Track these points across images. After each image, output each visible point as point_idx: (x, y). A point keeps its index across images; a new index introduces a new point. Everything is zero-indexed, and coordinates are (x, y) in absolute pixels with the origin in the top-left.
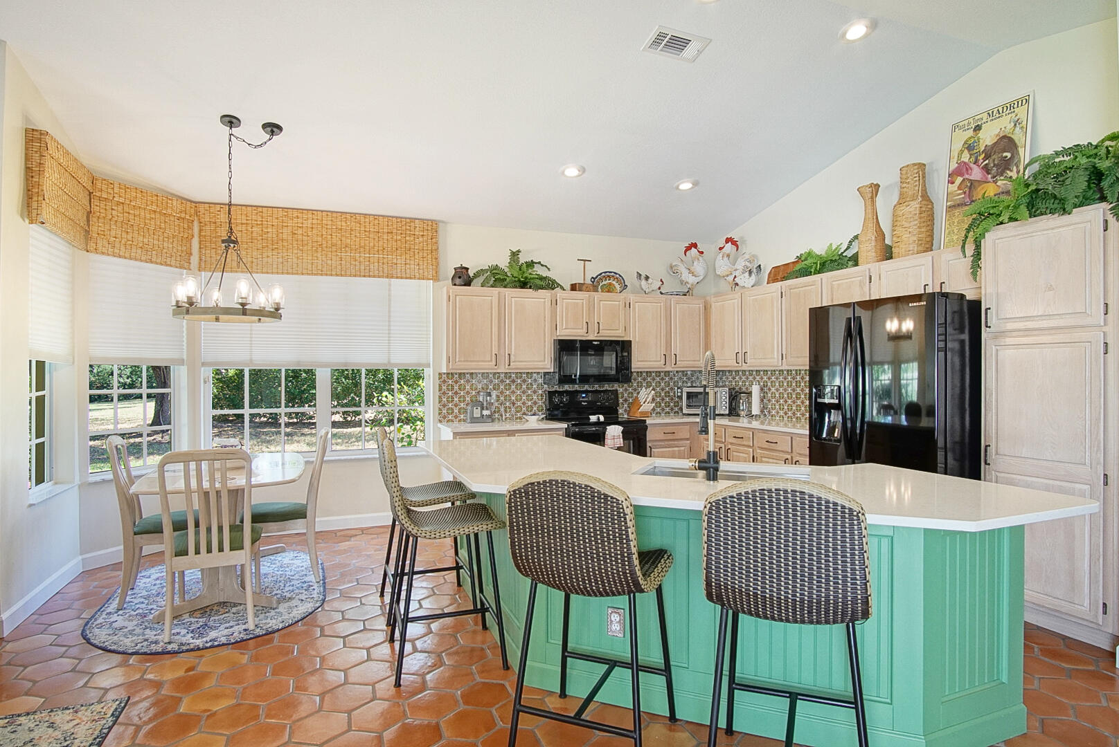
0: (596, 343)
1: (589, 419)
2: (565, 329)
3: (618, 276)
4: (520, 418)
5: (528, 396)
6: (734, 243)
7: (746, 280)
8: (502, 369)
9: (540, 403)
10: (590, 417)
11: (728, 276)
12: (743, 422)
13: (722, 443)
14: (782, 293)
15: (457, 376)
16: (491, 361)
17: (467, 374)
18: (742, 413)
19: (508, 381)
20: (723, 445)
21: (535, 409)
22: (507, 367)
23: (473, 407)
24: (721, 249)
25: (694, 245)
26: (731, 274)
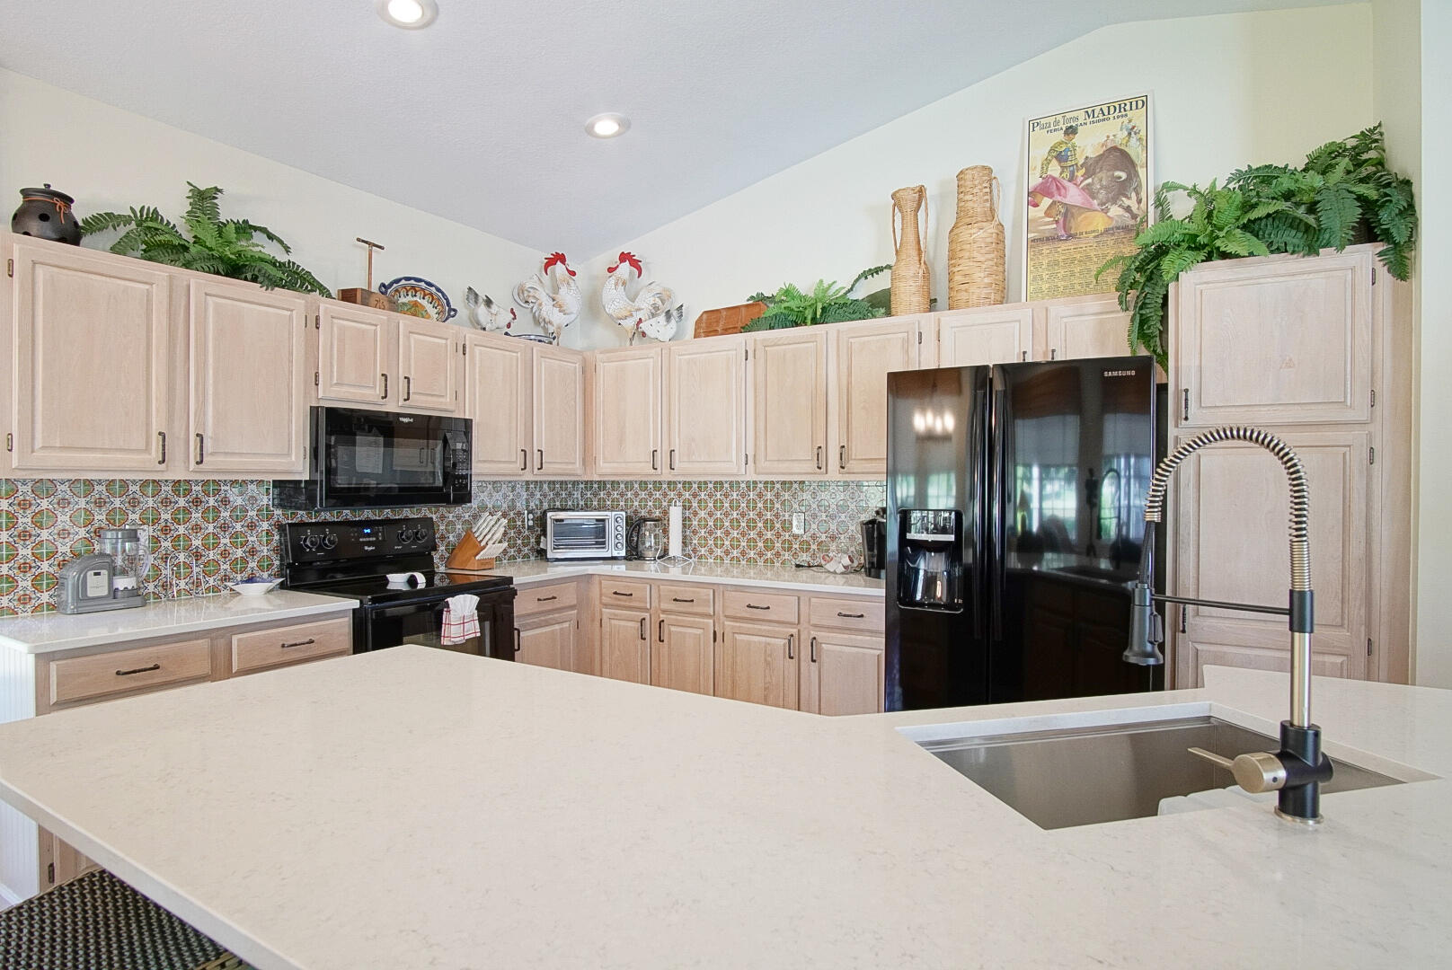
0: (406, 420)
1: (387, 582)
2: (336, 384)
3: (433, 289)
4: (215, 589)
5: (235, 535)
6: (635, 263)
7: (658, 328)
8: (178, 471)
9: (265, 551)
10: (390, 576)
11: (626, 318)
12: (651, 569)
13: (646, 610)
14: (747, 352)
15: (28, 488)
16: (147, 449)
17: (62, 483)
18: (650, 554)
19: (182, 502)
20: (646, 615)
21: (253, 564)
22: (192, 465)
23: (83, 571)
24: (611, 270)
25: (560, 258)
26: (631, 315)
